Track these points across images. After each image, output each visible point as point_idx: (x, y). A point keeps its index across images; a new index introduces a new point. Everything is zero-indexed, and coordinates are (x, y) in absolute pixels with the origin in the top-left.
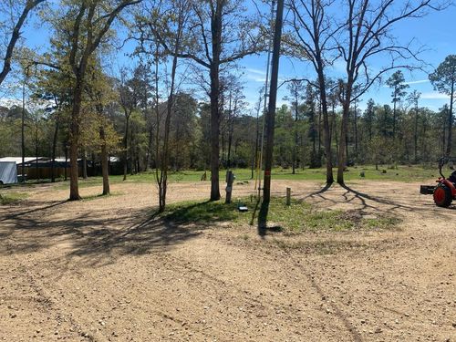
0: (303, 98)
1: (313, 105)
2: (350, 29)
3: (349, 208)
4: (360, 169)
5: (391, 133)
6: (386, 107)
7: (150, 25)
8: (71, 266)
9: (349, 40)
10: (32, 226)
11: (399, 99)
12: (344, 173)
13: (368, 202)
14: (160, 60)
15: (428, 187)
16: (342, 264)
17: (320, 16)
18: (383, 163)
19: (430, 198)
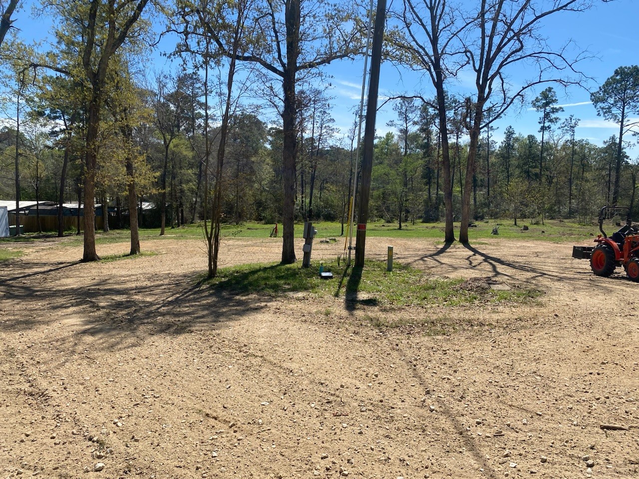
0: (415, 123)
1: (428, 133)
2: (482, 26)
3: (474, 276)
4: (492, 224)
5: (536, 175)
6: (531, 137)
7: (198, 12)
8: (80, 348)
9: (480, 41)
10: (27, 296)
11: (549, 127)
12: (470, 229)
13: (500, 268)
14: (213, 64)
15: (584, 248)
16: (457, 348)
17: (441, 7)
18: (524, 216)
19: (585, 264)
